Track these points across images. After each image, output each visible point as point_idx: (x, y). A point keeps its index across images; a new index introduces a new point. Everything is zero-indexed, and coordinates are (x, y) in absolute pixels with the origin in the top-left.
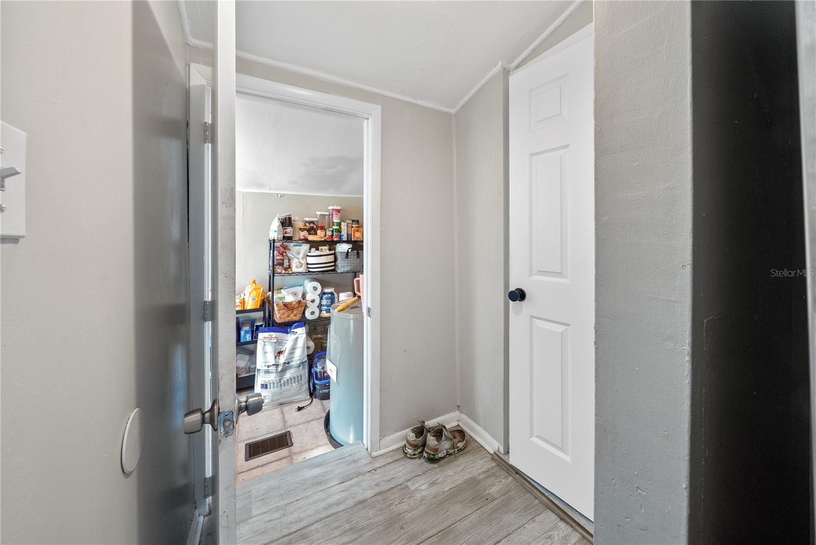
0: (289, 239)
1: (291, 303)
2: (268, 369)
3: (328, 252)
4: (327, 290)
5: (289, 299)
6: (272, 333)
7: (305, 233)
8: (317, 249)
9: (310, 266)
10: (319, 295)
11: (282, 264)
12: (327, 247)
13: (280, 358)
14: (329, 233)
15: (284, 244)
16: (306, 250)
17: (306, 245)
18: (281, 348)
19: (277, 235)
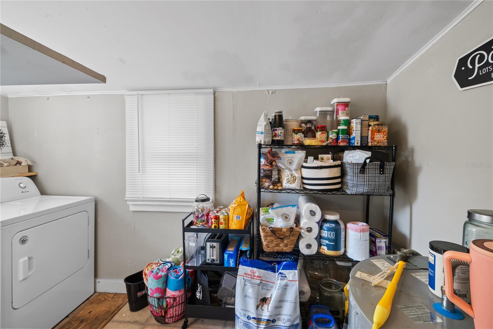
0: (280, 144)
1: (280, 230)
2: (247, 321)
3: (331, 163)
4: (329, 217)
5: (279, 223)
6: (255, 269)
7: (300, 136)
8: (316, 158)
9: (305, 181)
10: (318, 223)
11: (269, 177)
12: (330, 156)
13: (263, 308)
14: (333, 136)
15: (273, 150)
16: (301, 159)
17: (300, 151)
18: (266, 294)
19: (264, 138)
